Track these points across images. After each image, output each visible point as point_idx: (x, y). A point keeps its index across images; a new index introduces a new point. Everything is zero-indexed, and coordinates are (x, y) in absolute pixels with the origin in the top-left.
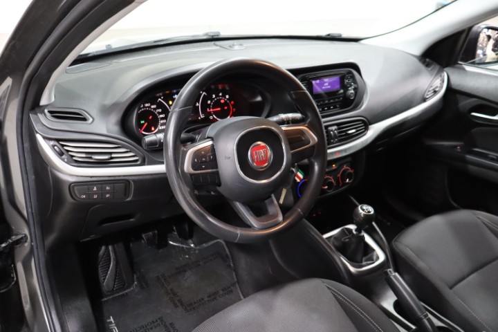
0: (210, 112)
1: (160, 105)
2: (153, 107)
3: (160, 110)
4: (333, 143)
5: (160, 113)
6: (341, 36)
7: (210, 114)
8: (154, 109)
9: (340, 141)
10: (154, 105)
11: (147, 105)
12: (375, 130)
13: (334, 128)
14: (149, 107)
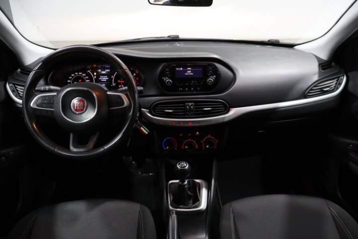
0: (120, 83)
1: (88, 75)
2: (83, 75)
3: (87, 77)
4: (189, 115)
5: (87, 79)
6: (279, 42)
7: (120, 84)
8: (84, 76)
9: (196, 114)
10: (84, 74)
11: (80, 73)
12: (234, 112)
13: (190, 104)
14: (82, 75)
